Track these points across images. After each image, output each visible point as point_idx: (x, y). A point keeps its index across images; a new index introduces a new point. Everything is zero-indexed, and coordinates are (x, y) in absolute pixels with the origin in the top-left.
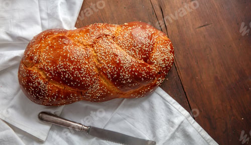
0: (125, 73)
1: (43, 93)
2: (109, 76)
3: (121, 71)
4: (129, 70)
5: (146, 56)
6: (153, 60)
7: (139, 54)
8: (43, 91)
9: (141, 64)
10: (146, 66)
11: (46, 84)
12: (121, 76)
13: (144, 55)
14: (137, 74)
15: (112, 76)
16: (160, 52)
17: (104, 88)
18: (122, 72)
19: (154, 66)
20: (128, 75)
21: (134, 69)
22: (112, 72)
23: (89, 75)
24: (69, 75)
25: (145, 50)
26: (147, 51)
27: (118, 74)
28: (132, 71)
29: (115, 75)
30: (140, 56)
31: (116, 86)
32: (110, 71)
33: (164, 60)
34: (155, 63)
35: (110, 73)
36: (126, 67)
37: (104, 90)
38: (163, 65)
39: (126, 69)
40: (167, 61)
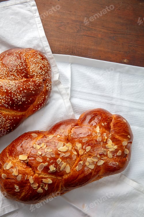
2: (7, 106)
3: (12, 96)
4: (18, 92)
5: (25, 73)
6: (32, 73)
7: (18, 75)
9: (24, 82)
10: (29, 81)
12: (14, 100)
13: (23, 73)
14: (26, 91)
15: (8, 104)
16: (34, 64)
17: (8, 117)
18: (14, 97)
19: (36, 77)
20: (19, 96)
21: (21, 89)
22: (6, 101)
25: (21, 70)
26: (23, 69)
28: (20, 91)
29: (9, 102)
30: (20, 76)
31: (16, 110)
32: (5, 102)
33: (41, 68)
34: (36, 75)
35: (5, 103)
36: (14, 91)
37: (10, 118)
38: (42, 72)
39: (15, 92)
40: (44, 67)
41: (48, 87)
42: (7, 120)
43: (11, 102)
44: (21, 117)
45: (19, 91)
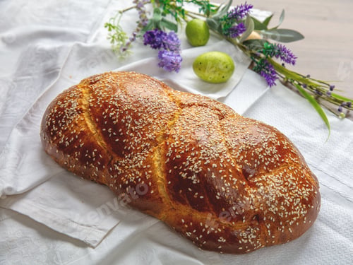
0: (196, 161)
1: (63, 124)
8: (66, 119)
23: (143, 136)
24: (115, 115)
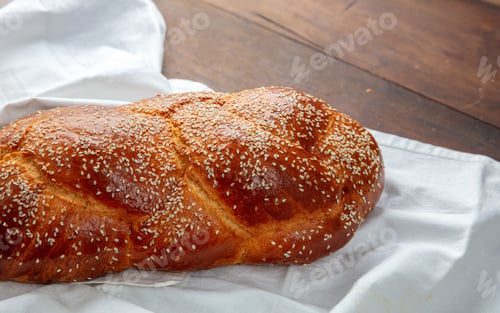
2: (211, 173)
3: (243, 157)
4: (263, 156)
5: (308, 135)
6: (326, 149)
7: (289, 129)
9: (295, 148)
10: (308, 156)
11: (35, 191)
12: (241, 169)
13: (303, 132)
14: (284, 169)
15: (218, 172)
16: (343, 137)
17: (195, 208)
18: (245, 161)
19: (331, 164)
20: (261, 167)
21: (276, 156)
22: (218, 161)
25: (303, 123)
26: (310, 125)
27: (235, 166)
28: (271, 159)
29: (225, 166)
30: (292, 133)
31: (229, 201)
32: (214, 160)
33: (356, 155)
34: (332, 158)
35: (212, 165)
36: (254, 149)
37: (196, 214)
38: (354, 167)
39: (257, 153)
40: (364, 161)
41: (346, 216)
42: (185, 213)
43: (229, 169)
44: (227, 234)
45: (266, 156)
